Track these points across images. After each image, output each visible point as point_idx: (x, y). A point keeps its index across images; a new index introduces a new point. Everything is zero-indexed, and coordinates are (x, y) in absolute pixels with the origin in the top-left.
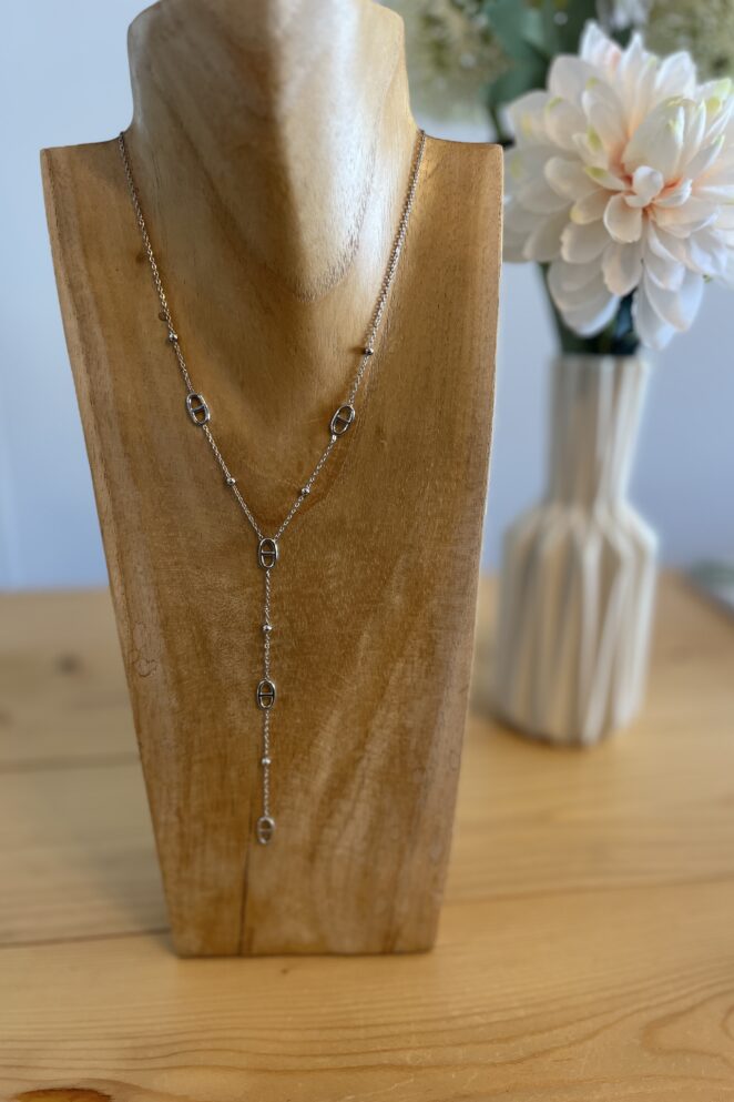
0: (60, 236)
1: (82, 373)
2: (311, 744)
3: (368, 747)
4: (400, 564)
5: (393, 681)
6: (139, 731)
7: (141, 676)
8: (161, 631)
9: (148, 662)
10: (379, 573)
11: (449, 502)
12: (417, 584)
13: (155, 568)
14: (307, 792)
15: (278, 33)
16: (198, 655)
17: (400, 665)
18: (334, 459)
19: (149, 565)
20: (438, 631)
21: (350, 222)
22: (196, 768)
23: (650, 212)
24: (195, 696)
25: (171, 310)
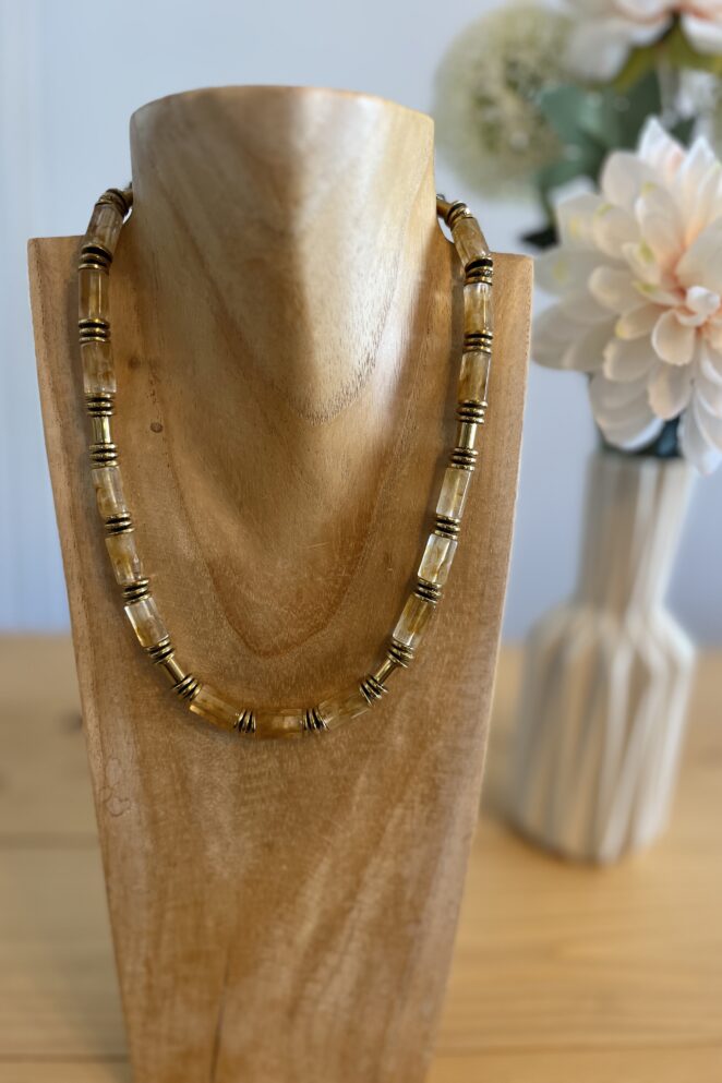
2: (297, 893)
3: (361, 897)
4: (403, 704)
5: (390, 827)
6: (107, 873)
7: (113, 815)
8: (137, 768)
9: (121, 801)
10: (380, 711)
11: (460, 637)
12: (421, 724)
13: (133, 700)
14: (290, 943)
15: (301, 144)
16: (176, 794)
17: (398, 811)
18: (337, 587)
19: (127, 696)
20: (442, 775)
21: (367, 339)
22: (169, 916)
23: (704, 330)
24: (171, 838)
25: (165, 420)
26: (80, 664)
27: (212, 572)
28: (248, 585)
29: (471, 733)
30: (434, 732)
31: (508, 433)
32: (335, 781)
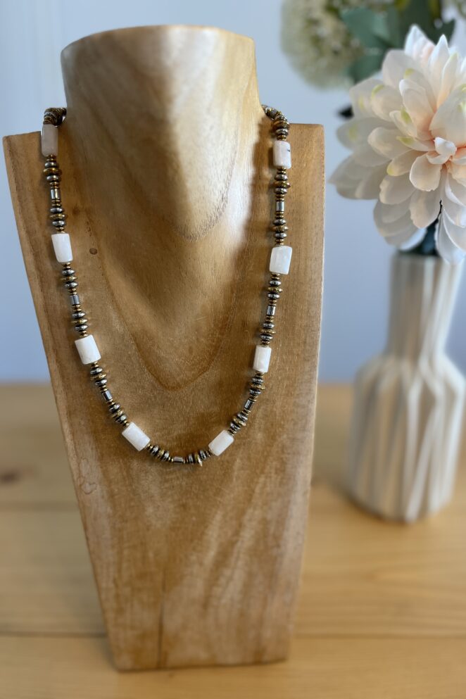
0: (19, 198)
1: (38, 292)
2: (203, 533)
3: (242, 534)
5: (257, 490)
6: (86, 529)
7: (86, 494)
8: (99, 463)
9: (90, 484)
11: (293, 370)
12: (272, 425)
13: (93, 422)
14: (201, 564)
15: (169, 62)
16: (124, 478)
17: (262, 479)
18: (214, 344)
19: (89, 420)
20: (287, 456)
21: (221, 185)
22: (126, 552)
23: (448, 166)
24: (123, 505)
25: (99, 246)
26: (58, 402)
27: (135, 340)
28: (158, 347)
29: (304, 429)
30: (281, 429)
31: (315, 239)
32: (221, 463)
